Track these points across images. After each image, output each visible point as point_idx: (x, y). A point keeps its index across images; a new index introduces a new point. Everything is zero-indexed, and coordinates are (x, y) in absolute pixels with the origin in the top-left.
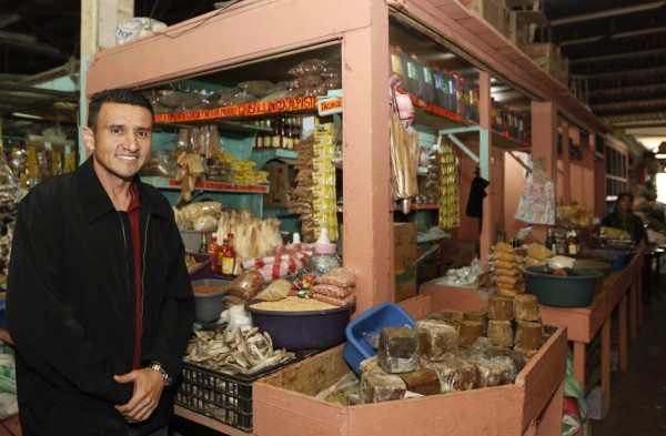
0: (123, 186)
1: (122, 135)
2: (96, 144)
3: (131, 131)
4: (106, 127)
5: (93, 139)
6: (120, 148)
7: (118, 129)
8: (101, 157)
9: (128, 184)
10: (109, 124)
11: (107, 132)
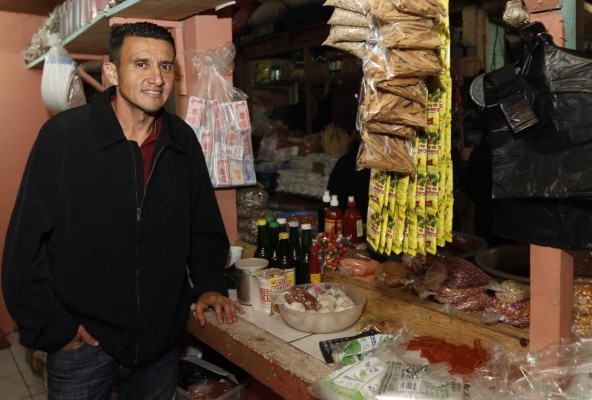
0: (144, 121)
1: (145, 69)
2: (120, 78)
3: (155, 65)
4: (130, 61)
5: (116, 74)
6: (146, 83)
7: (142, 63)
8: (126, 92)
9: (151, 119)
10: (134, 58)
11: (131, 67)
